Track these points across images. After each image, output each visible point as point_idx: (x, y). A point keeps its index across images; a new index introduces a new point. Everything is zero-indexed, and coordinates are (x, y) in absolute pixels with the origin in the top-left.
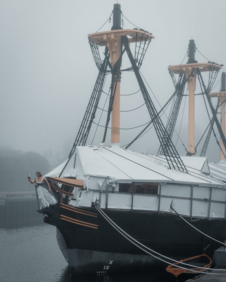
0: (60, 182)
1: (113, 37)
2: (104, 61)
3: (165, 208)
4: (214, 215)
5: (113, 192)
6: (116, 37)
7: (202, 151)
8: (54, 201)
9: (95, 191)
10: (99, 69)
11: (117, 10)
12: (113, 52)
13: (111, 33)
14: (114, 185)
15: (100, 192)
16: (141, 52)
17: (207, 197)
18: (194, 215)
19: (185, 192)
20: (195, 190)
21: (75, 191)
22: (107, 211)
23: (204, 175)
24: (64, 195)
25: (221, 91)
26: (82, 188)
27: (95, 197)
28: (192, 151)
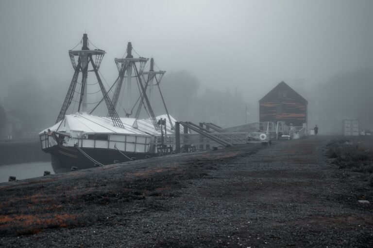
0: (57, 133)
1: (83, 54)
2: (78, 65)
3: (112, 147)
4: (138, 151)
5: (85, 139)
6: (85, 53)
7: (137, 114)
8: (56, 143)
9: (76, 138)
10: (75, 70)
11: (85, 37)
12: (83, 61)
13: (82, 52)
14: (86, 135)
15: (78, 139)
16: (99, 61)
17: (134, 141)
18: (127, 150)
19: (122, 139)
20: (128, 137)
21: (66, 138)
22: (82, 148)
23: (134, 129)
24: (60, 141)
25: (150, 71)
26: (69, 137)
27: (76, 142)
28: (129, 112)
